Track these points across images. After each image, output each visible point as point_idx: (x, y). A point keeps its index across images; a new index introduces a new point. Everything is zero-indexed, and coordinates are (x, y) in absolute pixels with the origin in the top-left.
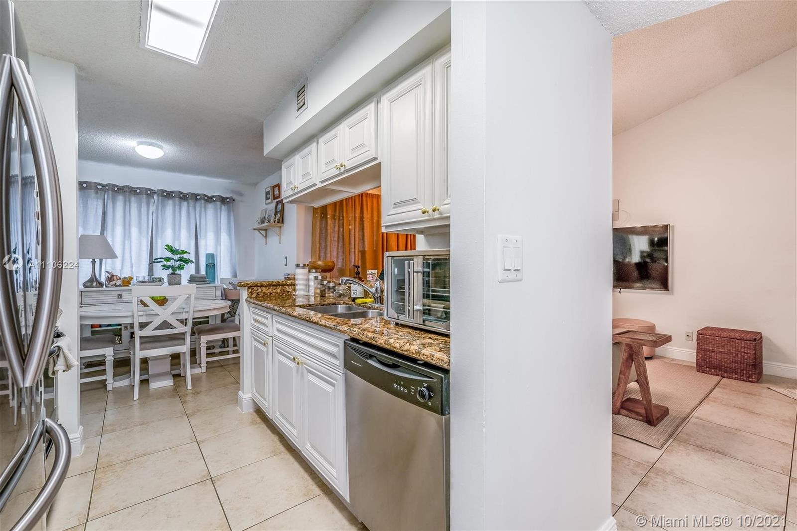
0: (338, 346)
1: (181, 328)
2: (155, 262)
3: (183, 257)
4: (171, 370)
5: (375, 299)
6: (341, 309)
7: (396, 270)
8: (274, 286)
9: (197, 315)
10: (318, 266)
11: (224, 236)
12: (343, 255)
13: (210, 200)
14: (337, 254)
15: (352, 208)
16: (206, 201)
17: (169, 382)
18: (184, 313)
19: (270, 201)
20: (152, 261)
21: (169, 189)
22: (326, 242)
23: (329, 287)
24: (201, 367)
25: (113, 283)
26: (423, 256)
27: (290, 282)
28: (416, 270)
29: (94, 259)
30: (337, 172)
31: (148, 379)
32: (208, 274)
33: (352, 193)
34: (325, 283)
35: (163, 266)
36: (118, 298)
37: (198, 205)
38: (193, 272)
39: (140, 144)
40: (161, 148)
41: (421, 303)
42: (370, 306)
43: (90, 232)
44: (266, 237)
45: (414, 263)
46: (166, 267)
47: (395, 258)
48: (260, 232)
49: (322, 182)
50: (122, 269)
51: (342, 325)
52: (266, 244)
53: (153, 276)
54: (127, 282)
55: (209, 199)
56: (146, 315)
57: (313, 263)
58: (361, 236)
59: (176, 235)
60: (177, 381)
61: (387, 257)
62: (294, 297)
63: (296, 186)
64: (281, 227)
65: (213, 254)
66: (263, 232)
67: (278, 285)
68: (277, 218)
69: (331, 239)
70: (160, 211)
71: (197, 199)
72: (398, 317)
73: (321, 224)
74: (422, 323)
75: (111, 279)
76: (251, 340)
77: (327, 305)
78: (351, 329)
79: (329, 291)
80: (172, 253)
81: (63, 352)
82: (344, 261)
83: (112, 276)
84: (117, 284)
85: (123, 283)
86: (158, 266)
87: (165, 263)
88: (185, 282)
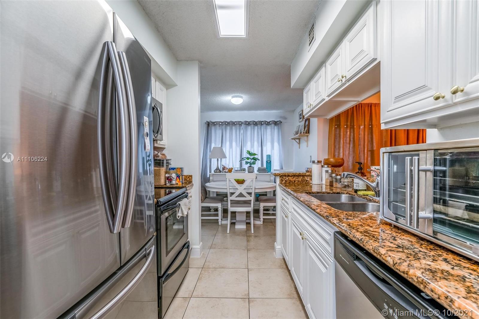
0: (330, 235)
1: (248, 198)
2: (242, 160)
3: (255, 157)
4: (246, 220)
5: (376, 192)
6: (344, 198)
7: (395, 167)
8: (297, 176)
9: (257, 191)
10: (331, 162)
11: (276, 144)
12: (354, 154)
14: (349, 153)
15: (362, 117)
16: (267, 124)
17: (243, 227)
18: (251, 189)
19: (301, 119)
20: (242, 159)
21: (249, 120)
22: (339, 144)
23: (336, 179)
24: (260, 221)
25: (224, 171)
26: (435, 150)
27: (308, 174)
28: (422, 167)
29: (218, 159)
30: (340, 84)
31: (235, 223)
32: (268, 167)
33: (356, 101)
34: (334, 175)
37: (262, 127)
38: (260, 166)
39: (233, 97)
40: (242, 97)
41: (431, 208)
42: (371, 199)
43: (217, 146)
44: (299, 143)
45: (419, 159)
46: (247, 163)
47: (393, 154)
48: (296, 141)
49: (329, 96)
50: (229, 163)
51: (333, 217)
52: (299, 148)
53: (241, 167)
54: (230, 171)
55: (268, 123)
56: (233, 189)
57: (326, 160)
58: (370, 139)
59: (252, 146)
60: (248, 227)
61: (384, 153)
62: (311, 184)
63: (312, 104)
64: (307, 136)
65: (270, 155)
66: (298, 140)
67: (299, 175)
68: (305, 130)
69: (343, 142)
70: (245, 133)
71: (262, 124)
72: (397, 219)
73: (335, 131)
74: (432, 235)
75: (224, 169)
76: (281, 212)
77: (332, 194)
78: (340, 223)
79: (336, 182)
80: (250, 155)
81: (181, 207)
82: (355, 158)
83: (224, 167)
84: (226, 171)
85: (229, 171)
86: (244, 162)
87: (247, 160)
88: (256, 171)
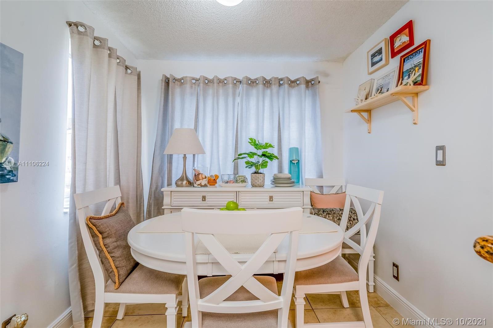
1: (270, 302)
2: (239, 158)
3: (267, 152)
13: (293, 84)
19: (380, 64)
21: (253, 75)
25: (198, 182)
29: (185, 155)
32: (293, 174)
35: (247, 163)
36: (203, 200)
37: (281, 91)
38: (275, 171)
43: (186, 127)
44: (369, 121)
46: (250, 165)
48: (361, 115)
52: (370, 132)
53: (238, 174)
54: (212, 181)
64: (417, 94)
65: (297, 149)
66: (365, 115)
68: (412, 79)
70: (244, 101)
71: (280, 85)
75: (197, 176)
80: (256, 148)
83: (199, 174)
84: (203, 184)
85: (208, 182)
86: (242, 163)
87: (249, 159)
88: (268, 182)
